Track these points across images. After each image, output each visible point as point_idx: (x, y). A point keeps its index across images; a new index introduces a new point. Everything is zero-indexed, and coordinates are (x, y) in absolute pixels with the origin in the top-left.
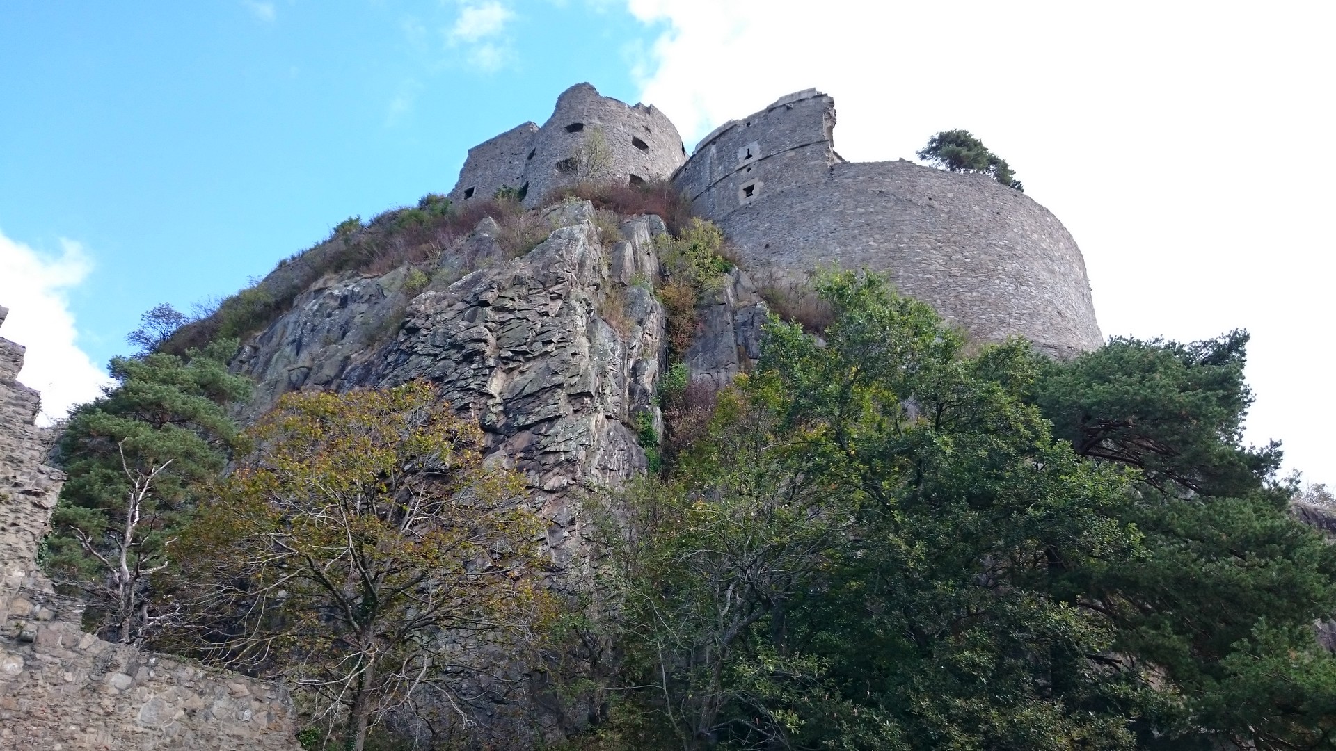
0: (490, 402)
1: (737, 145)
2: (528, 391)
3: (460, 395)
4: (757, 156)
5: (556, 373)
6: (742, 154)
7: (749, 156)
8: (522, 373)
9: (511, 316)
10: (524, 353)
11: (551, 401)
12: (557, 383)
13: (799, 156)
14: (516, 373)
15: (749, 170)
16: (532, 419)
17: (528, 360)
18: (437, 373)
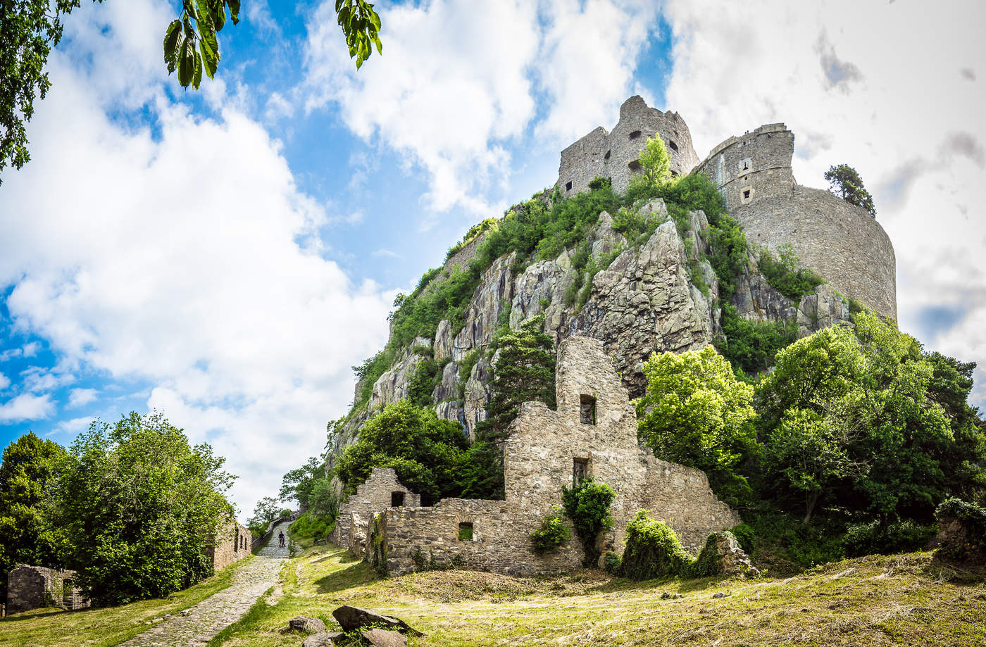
0: (657, 337)
1: (738, 158)
2: (674, 330)
3: (643, 334)
4: (751, 170)
5: (685, 320)
6: (741, 166)
7: (746, 168)
8: (667, 320)
9: (653, 286)
10: (667, 309)
11: (685, 336)
12: (686, 326)
13: (776, 175)
14: (664, 320)
15: (746, 179)
16: (678, 346)
17: (669, 312)
18: (627, 322)
